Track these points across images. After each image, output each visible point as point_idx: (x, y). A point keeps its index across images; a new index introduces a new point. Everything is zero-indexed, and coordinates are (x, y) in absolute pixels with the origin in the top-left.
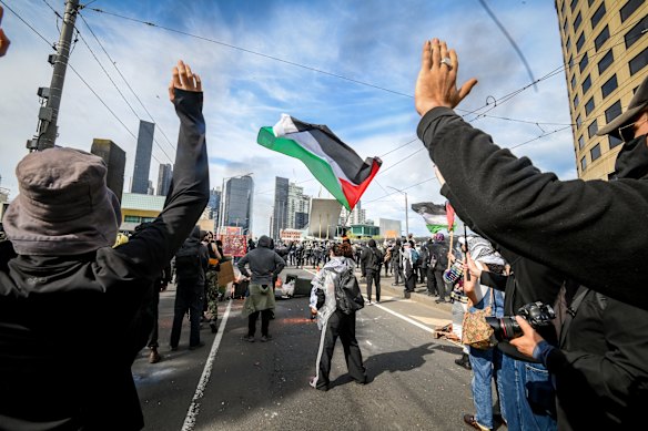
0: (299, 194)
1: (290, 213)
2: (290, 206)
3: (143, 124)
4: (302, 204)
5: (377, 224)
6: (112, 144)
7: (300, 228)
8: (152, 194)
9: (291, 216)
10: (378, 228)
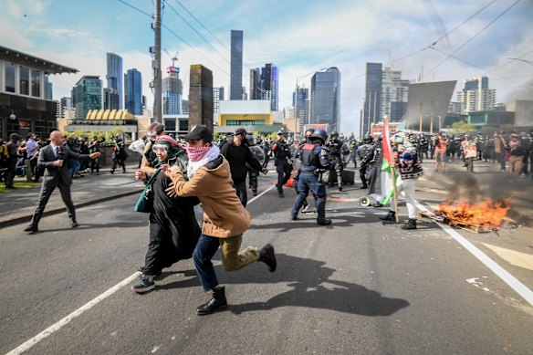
0: (396, 80)
1: (384, 103)
2: (384, 96)
3: (233, 33)
4: (400, 92)
5: (510, 108)
6: (202, 67)
7: (397, 120)
8: (246, 99)
9: (386, 107)
10: (512, 114)
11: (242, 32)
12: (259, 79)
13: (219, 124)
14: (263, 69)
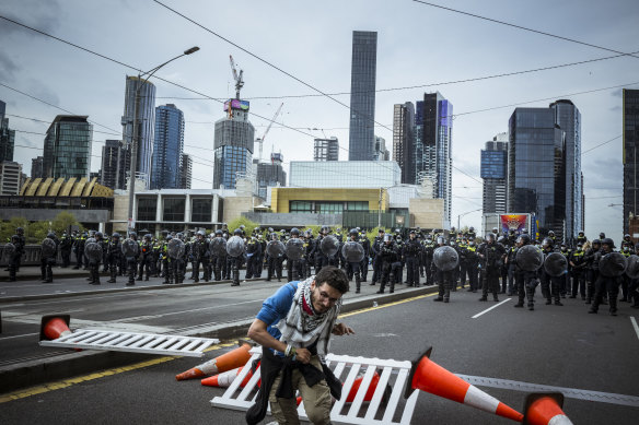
3: (358, 37)
11: (374, 35)
12: (413, 123)
13: (274, 209)
14: (419, 104)
